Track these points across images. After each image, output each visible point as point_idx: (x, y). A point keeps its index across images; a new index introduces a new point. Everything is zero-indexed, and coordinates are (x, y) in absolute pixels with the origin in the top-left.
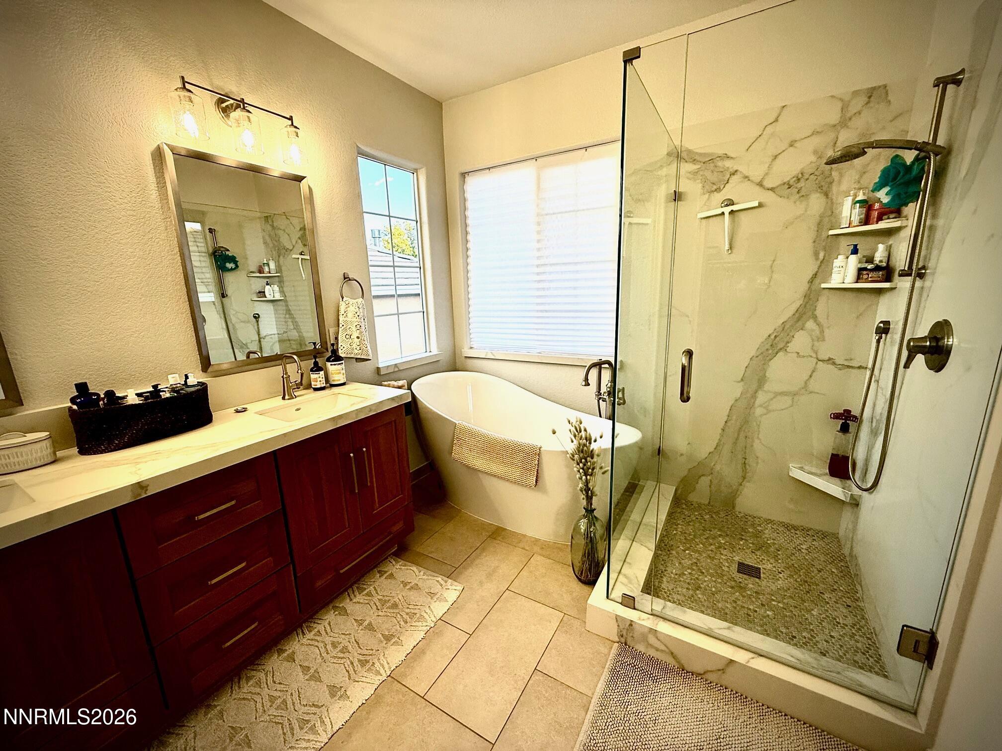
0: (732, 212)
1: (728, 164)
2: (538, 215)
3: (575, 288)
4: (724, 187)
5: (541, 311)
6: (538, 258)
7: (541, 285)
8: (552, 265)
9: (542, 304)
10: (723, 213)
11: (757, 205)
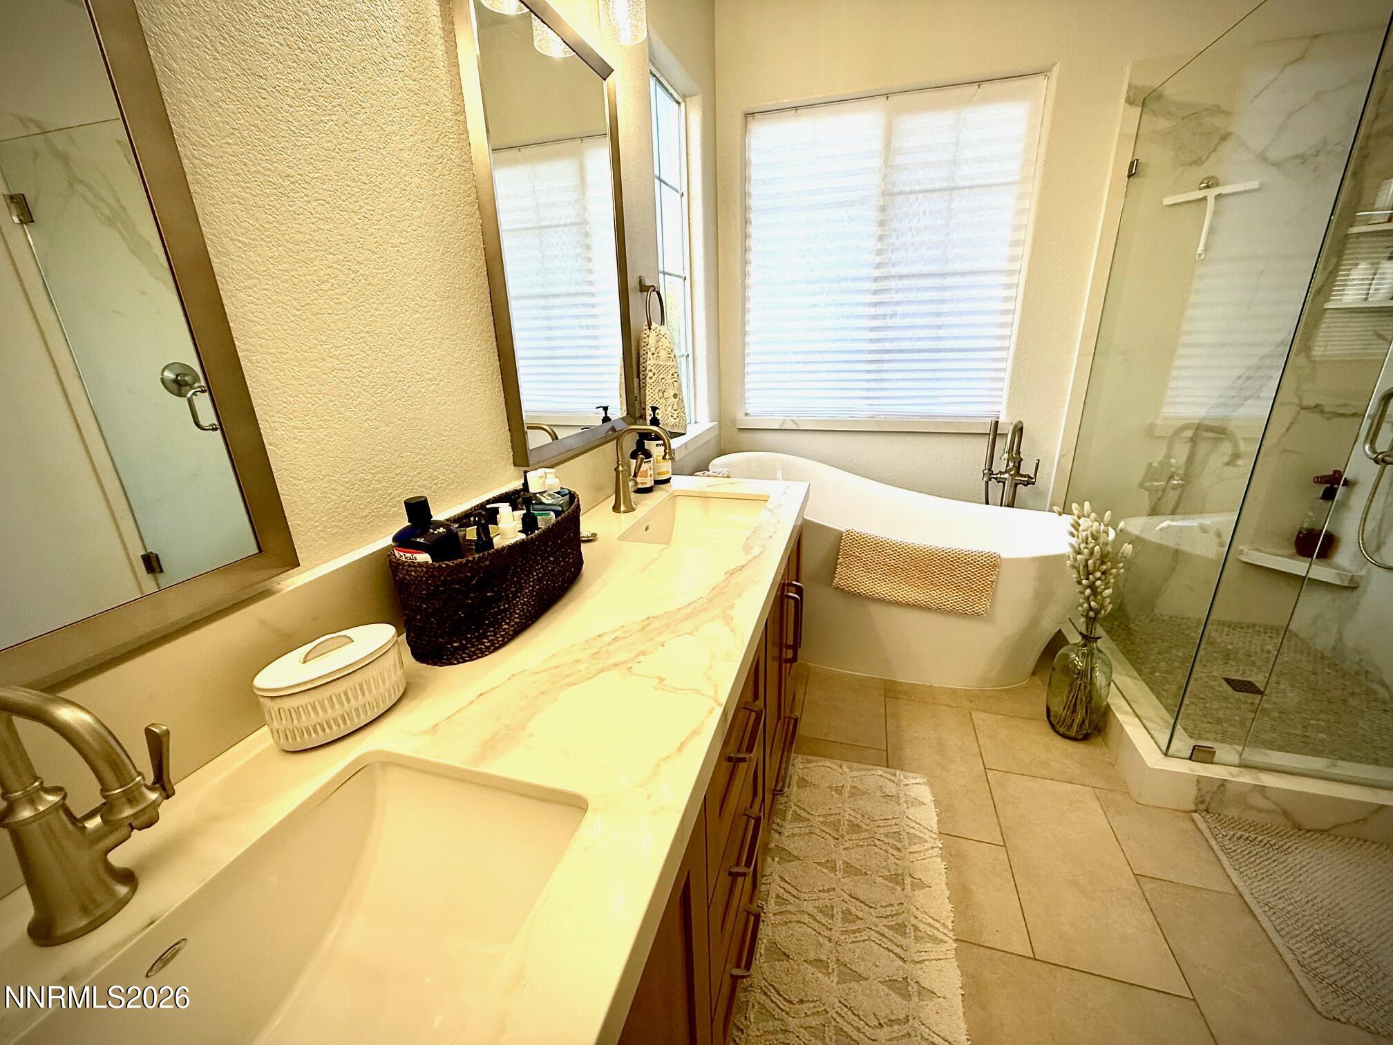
0: (1218, 197)
1: (1217, 121)
2: (884, 194)
3: (938, 315)
4: (1208, 158)
5: (880, 352)
6: (879, 266)
7: (881, 310)
8: (901, 277)
9: (879, 340)
10: (1205, 199)
11: (1258, 186)
